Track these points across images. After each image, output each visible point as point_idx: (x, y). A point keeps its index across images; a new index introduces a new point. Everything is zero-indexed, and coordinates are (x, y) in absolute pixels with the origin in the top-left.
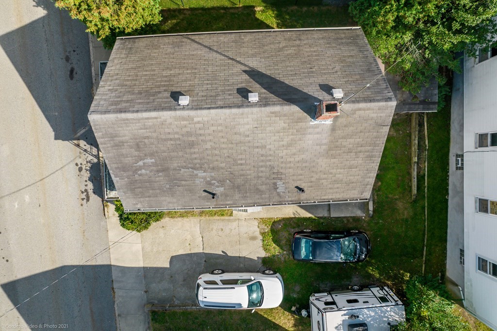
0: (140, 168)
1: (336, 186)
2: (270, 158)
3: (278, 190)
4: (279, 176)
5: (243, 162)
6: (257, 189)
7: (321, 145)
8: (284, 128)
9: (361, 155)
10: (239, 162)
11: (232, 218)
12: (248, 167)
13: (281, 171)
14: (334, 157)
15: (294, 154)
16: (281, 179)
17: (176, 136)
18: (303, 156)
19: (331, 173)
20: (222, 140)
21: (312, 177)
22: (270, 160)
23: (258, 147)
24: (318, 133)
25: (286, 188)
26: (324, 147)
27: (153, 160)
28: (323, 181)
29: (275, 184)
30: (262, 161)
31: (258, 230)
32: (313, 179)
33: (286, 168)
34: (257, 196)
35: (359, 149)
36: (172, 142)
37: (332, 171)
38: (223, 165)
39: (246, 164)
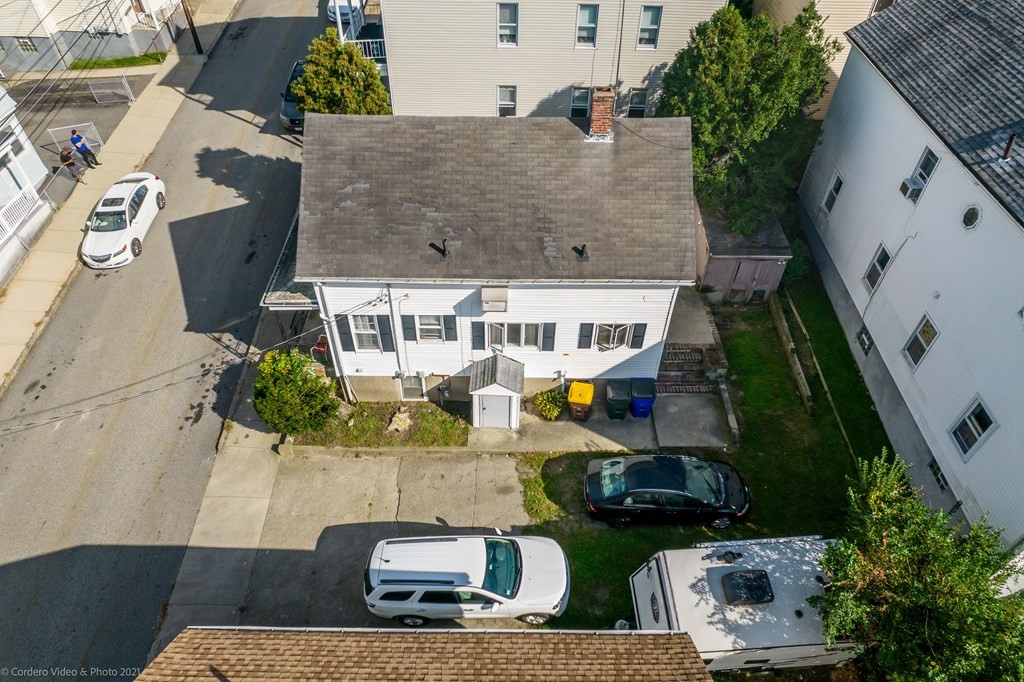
0: (347, 197)
1: (637, 250)
2: (533, 192)
3: (546, 253)
4: (547, 225)
5: (494, 196)
6: (513, 247)
7: (603, 175)
8: (551, 147)
9: (664, 195)
10: (489, 196)
11: (464, 449)
12: (501, 205)
13: (549, 215)
14: (623, 195)
15: (567, 188)
16: (549, 231)
17: (408, 150)
18: (580, 192)
19: (625, 225)
20: (468, 160)
21: (597, 230)
22: (532, 196)
23: (515, 173)
24: (596, 156)
25: (559, 250)
26: (608, 178)
27: (368, 186)
28: (615, 239)
29: (541, 240)
30: (522, 197)
31: (516, 474)
32: (599, 235)
33: (556, 211)
34: (513, 263)
35: (659, 184)
36: (401, 159)
37: (625, 221)
38: (465, 200)
39: (498, 201)
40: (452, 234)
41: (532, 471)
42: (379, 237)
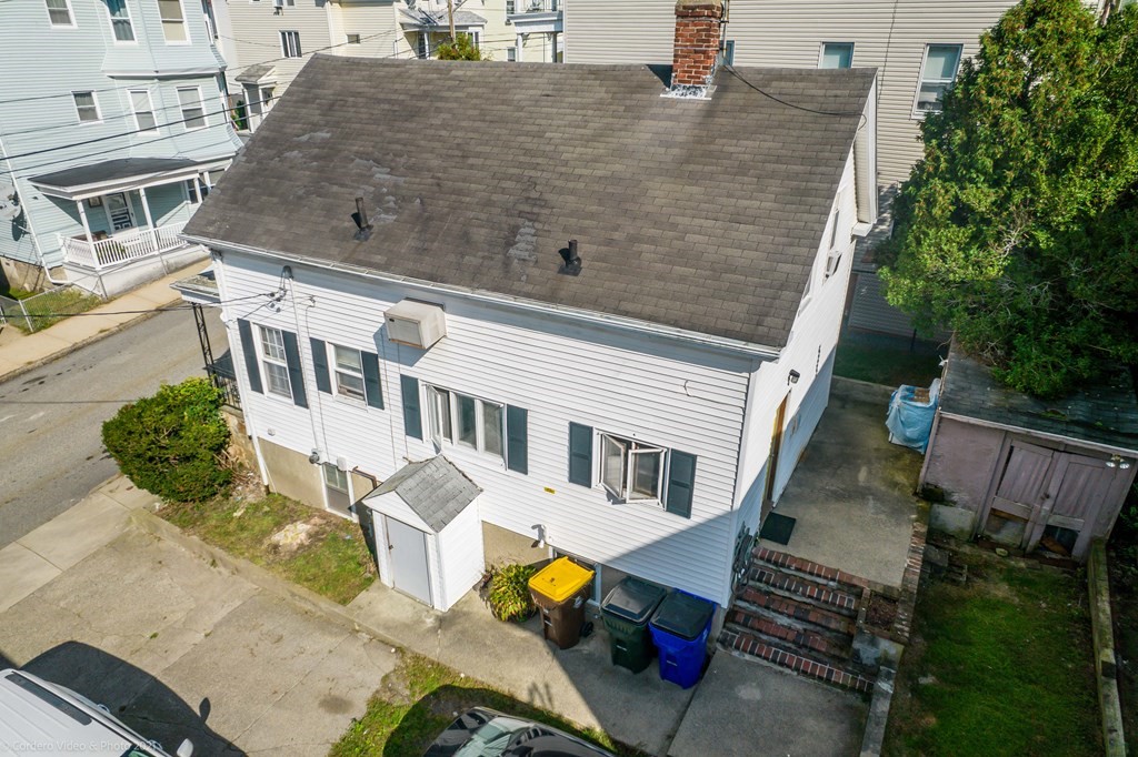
0: (298, 146)
1: (679, 270)
2: (539, 160)
3: (512, 251)
4: (536, 210)
5: (479, 161)
6: (466, 234)
7: (668, 145)
8: (601, 102)
9: (774, 186)
10: (471, 161)
11: (339, 609)
12: (480, 174)
13: (547, 196)
14: (693, 178)
15: (595, 160)
16: (534, 218)
17: (402, 97)
18: (617, 167)
19: (674, 226)
20: (470, 112)
21: (616, 228)
22: (535, 167)
23: (527, 134)
24: (670, 118)
25: (535, 249)
26: (676, 151)
27: (328, 135)
28: (645, 247)
29: (514, 230)
30: (520, 165)
31: (377, 685)
32: (616, 235)
33: (562, 191)
34: (452, 258)
35: (770, 167)
36: (386, 107)
37: (679, 219)
38: (435, 162)
39: (482, 168)
40: (392, 204)
41: (407, 692)
42: (300, 198)
